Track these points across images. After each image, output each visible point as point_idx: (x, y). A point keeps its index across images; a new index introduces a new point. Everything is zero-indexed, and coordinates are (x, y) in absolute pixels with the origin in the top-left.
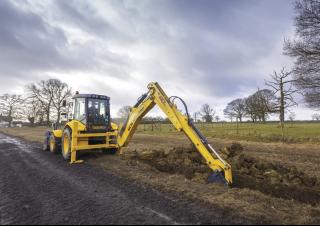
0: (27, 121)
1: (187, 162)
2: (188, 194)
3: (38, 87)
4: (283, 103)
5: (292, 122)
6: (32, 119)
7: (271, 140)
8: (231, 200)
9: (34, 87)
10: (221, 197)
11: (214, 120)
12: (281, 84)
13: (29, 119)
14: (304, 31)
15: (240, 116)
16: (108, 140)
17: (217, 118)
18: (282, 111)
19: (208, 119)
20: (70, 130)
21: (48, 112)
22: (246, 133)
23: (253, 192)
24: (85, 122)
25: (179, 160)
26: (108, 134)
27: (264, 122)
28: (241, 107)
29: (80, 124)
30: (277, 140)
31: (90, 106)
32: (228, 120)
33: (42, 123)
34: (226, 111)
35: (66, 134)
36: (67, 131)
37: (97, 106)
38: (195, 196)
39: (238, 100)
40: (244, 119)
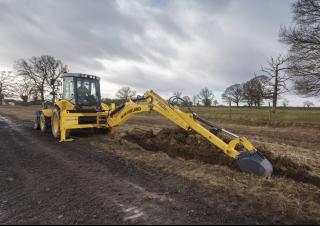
0: (20, 99)
1: (173, 142)
2: (165, 170)
3: (29, 63)
4: (276, 89)
5: (285, 108)
6: (25, 98)
7: (258, 124)
8: (202, 174)
9: (25, 63)
10: (194, 171)
11: (213, 104)
12: (277, 71)
13: (23, 97)
14: (301, 18)
15: (237, 101)
16: (98, 120)
17: (216, 102)
18: (275, 97)
19: (207, 102)
20: (59, 109)
21: (42, 91)
22: (238, 117)
23: (222, 168)
24: (74, 101)
25: (165, 141)
26: (98, 114)
27: (259, 108)
28: (239, 92)
29: (69, 104)
30: (264, 124)
31: (79, 85)
32: (226, 104)
33: (36, 102)
34: (224, 96)
35: (55, 113)
36: (56, 110)
37: (87, 87)
38: (171, 171)
39: (236, 85)
40: (241, 104)
